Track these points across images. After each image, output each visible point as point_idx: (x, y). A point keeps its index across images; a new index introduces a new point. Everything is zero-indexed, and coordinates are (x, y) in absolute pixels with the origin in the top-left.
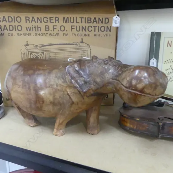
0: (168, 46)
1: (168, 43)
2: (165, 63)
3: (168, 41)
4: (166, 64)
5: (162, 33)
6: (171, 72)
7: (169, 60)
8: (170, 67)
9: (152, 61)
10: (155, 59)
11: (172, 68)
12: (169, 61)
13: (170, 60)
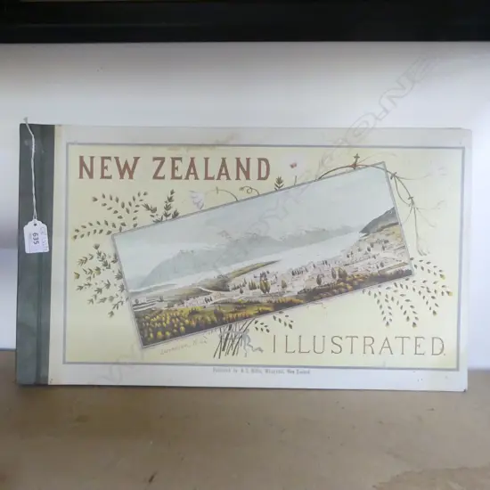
0: (81, 177)
1: (82, 164)
2: (75, 237)
3: (81, 158)
4: (79, 239)
5: (56, 128)
6: (98, 269)
7: (88, 226)
8: (94, 252)
9: (29, 229)
10: (39, 223)
11: (99, 254)
12: (89, 228)
13: (99, 223)
